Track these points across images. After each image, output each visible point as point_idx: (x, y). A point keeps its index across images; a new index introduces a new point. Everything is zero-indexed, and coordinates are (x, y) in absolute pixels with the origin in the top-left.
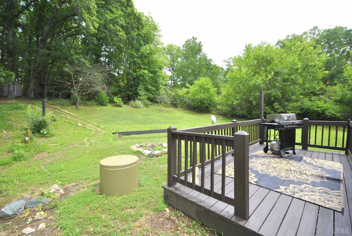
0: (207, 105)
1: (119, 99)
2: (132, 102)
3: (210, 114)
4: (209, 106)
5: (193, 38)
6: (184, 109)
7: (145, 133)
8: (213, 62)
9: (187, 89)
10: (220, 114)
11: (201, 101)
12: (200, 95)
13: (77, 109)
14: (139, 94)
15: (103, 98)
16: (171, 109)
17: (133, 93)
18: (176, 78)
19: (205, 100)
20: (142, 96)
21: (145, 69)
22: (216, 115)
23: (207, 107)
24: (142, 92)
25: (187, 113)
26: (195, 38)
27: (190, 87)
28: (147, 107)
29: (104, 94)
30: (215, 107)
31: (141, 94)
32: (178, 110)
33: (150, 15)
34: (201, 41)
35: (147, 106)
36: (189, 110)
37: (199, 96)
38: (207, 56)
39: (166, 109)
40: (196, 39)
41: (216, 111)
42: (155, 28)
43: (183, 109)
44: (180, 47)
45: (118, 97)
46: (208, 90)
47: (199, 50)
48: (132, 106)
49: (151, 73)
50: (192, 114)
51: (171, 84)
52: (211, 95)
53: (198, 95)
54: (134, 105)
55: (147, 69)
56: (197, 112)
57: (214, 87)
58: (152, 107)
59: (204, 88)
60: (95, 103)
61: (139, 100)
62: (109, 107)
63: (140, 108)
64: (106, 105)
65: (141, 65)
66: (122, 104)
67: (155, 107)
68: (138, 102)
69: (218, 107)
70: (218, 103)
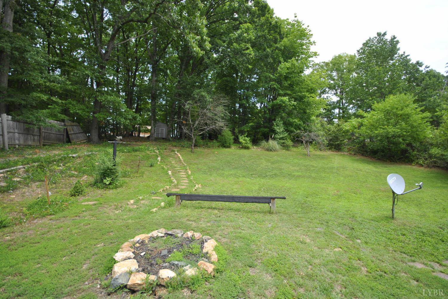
0: (403, 146)
1: (246, 138)
2: (264, 143)
3: (411, 164)
4: (409, 148)
5: (379, 34)
6: (353, 153)
7: (220, 199)
8: (424, 67)
9: (360, 120)
10: (438, 167)
11: (390, 139)
12: (386, 129)
13: (192, 151)
14: (275, 131)
15: (226, 138)
16: (329, 153)
17: (268, 130)
18: (347, 104)
19: (399, 136)
20: (279, 134)
21: (285, 95)
22: (428, 166)
23: (404, 152)
24: (279, 128)
25: (357, 160)
26: (382, 33)
27: (365, 115)
28: (288, 150)
29: (227, 133)
30: (426, 151)
31: (278, 130)
32: (341, 155)
33: (296, 19)
34: (394, 36)
35: (288, 148)
36: (363, 155)
37: (382, 131)
38: (408, 58)
39: (318, 153)
40: (385, 34)
41: (426, 159)
42: (303, 34)
43: (350, 154)
44: (355, 56)
45: (245, 136)
46: (406, 117)
47: (392, 50)
48: (263, 148)
49: (296, 100)
50: (368, 163)
51: (339, 114)
52: (412, 127)
53: (380, 128)
54: (267, 147)
55: (288, 95)
56: (379, 159)
57: (421, 111)
58: (295, 149)
59: (396, 115)
60: (217, 144)
61: (274, 140)
62: (234, 149)
63: (275, 150)
64: (229, 147)
65: (279, 90)
66: (250, 145)
67: (300, 149)
68: (272, 143)
69: (434, 151)
70: (434, 142)
